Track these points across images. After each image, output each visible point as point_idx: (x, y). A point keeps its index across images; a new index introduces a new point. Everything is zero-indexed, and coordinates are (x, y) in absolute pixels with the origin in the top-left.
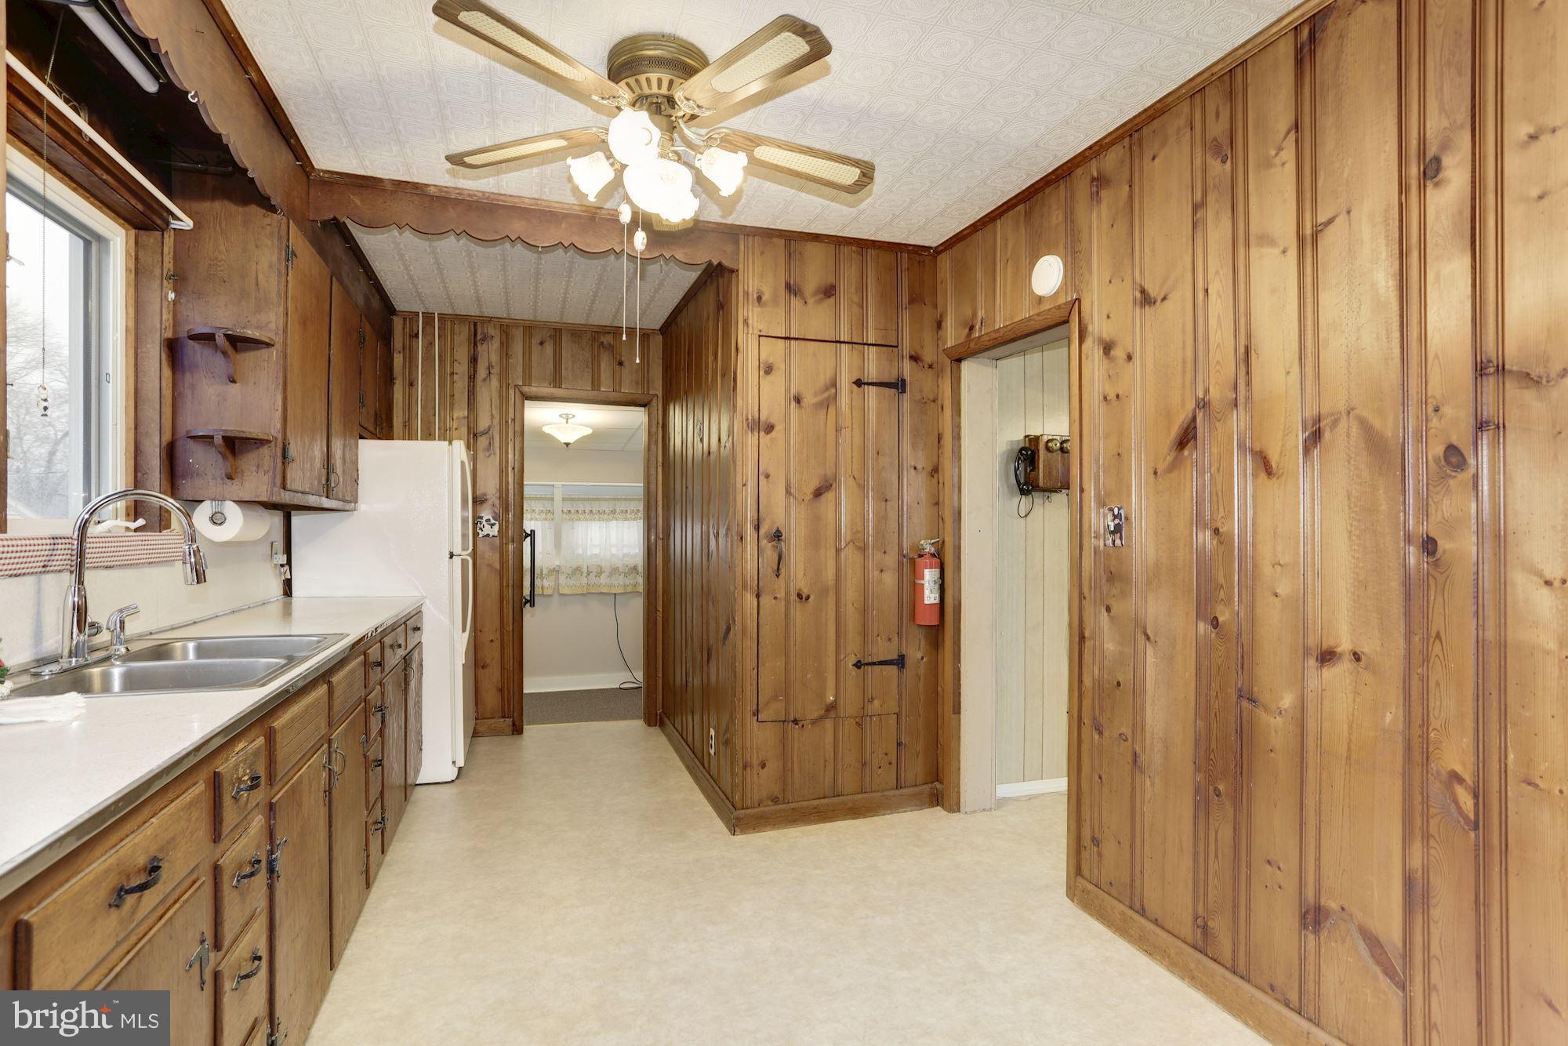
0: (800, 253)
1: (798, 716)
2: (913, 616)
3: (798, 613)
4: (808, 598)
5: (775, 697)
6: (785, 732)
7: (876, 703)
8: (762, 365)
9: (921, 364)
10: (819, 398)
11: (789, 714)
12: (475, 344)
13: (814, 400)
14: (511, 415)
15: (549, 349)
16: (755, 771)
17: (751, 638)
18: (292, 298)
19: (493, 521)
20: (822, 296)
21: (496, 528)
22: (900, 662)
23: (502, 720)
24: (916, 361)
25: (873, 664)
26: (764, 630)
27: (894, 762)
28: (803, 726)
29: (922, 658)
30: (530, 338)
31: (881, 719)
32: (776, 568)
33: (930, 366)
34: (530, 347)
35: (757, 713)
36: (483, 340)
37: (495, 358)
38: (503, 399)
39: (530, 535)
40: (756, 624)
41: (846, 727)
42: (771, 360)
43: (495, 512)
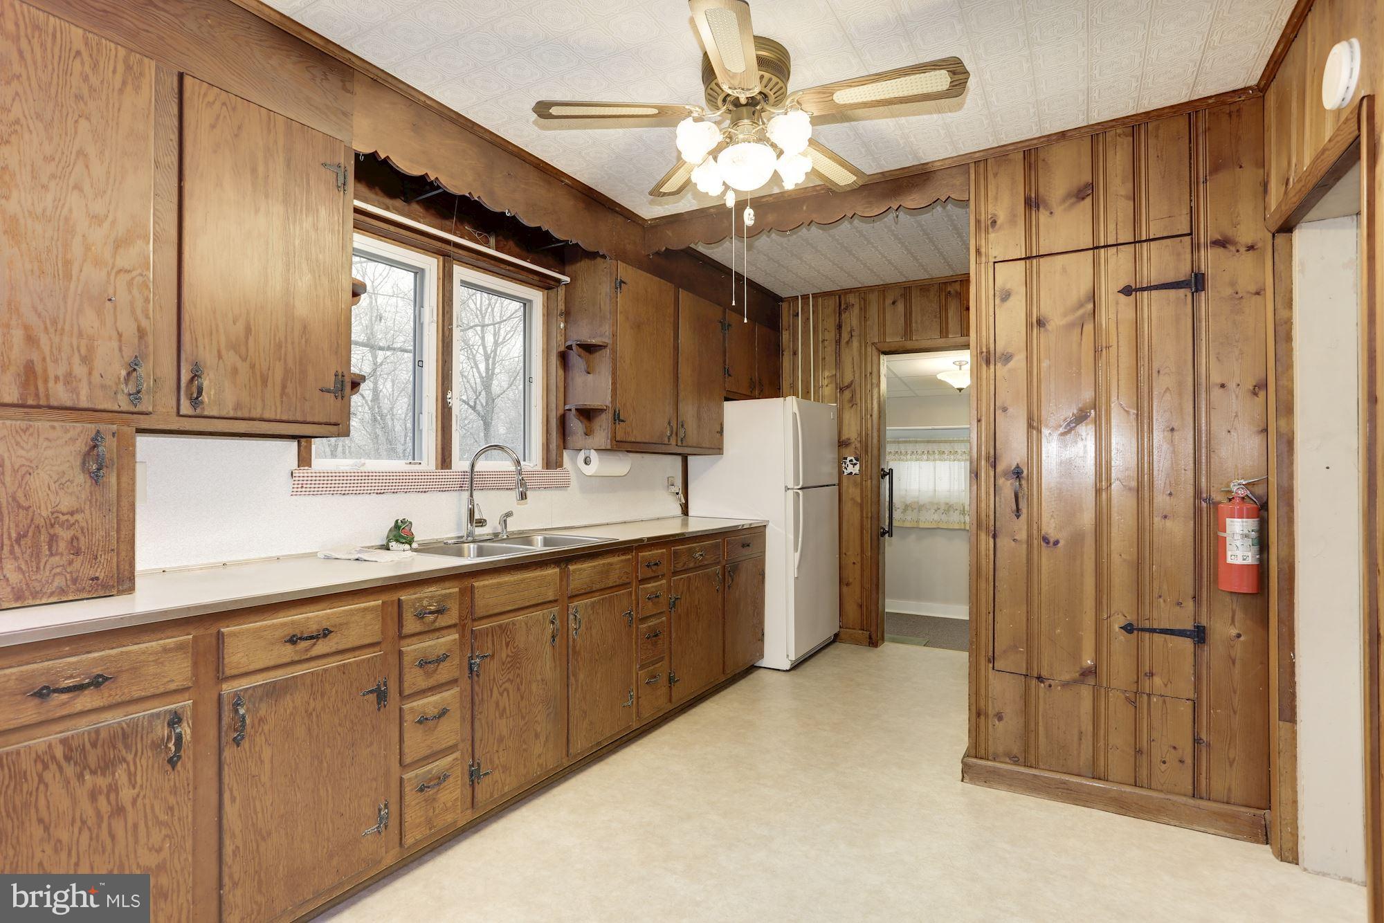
0: (1044, 160)
1: (1044, 674)
2: (1214, 579)
3: (1044, 560)
4: (1056, 543)
5: (1014, 648)
6: (1027, 690)
7: (1157, 680)
8: (997, 293)
9: (1233, 249)
10: (1070, 318)
11: (1032, 669)
12: (840, 314)
13: (1064, 322)
14: (869, 370)
15: (900, 307)
16: (990, 723)
17: (987, 580)
18: (621, 313)
19: (855, 461)
20: (1074, 200)
21: (857, 467)
22: (1199, 635)
23: (860, 632)
24: (1224, 247)
25: (1152, 631)
26: (1000, 574)
27: (1189, 761)
28: (1050, 686)
29: (1239, 636)
30: (884, 300)
31: (1164, 702)
32: (1014, 507)
33: (1251, 248)
34: (884, 309)
35: (992, 660)
36: (846, 309)
37: (855, 322)
38: (863, 356)
39: (889, 474)
40: (991, 566)
41: (1111, 699)
42: (1008, 286)
43: (856, 454)
